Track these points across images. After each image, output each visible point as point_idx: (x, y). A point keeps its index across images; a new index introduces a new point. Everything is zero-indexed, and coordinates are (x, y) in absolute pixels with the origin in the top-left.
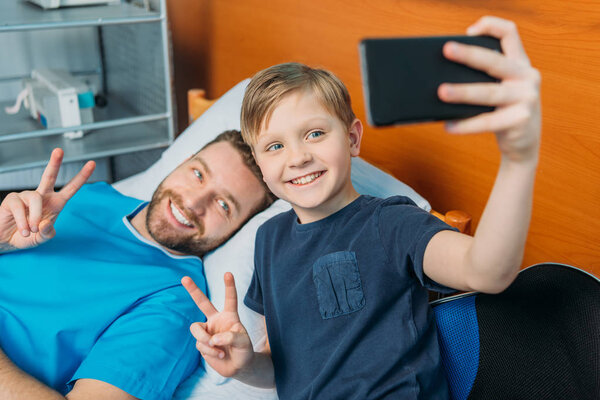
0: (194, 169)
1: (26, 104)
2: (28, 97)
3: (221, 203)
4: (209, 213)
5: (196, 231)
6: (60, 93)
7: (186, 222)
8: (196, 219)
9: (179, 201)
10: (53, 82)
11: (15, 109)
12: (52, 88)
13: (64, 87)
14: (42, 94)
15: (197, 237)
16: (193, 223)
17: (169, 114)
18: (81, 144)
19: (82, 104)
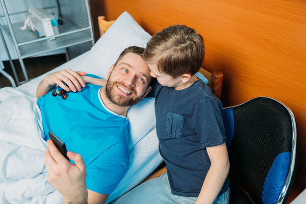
0: (122, 69)
1: (29, 25)
2: (29, 22)
3: (140, 79)
4: (137, 85)
5: (133, 95)
6: (43, 20)
7: (129, 92)
8: (133, 89)
9: (123, 84)
10: (39, 16)
11: (24, 28)
12: (39, 18)
13: (45, 18)
14: (35, 21)
15: (134, 98)
16: (132, 92)
17: (90, 27)
18: (55, 42)
19: (53, 24)
